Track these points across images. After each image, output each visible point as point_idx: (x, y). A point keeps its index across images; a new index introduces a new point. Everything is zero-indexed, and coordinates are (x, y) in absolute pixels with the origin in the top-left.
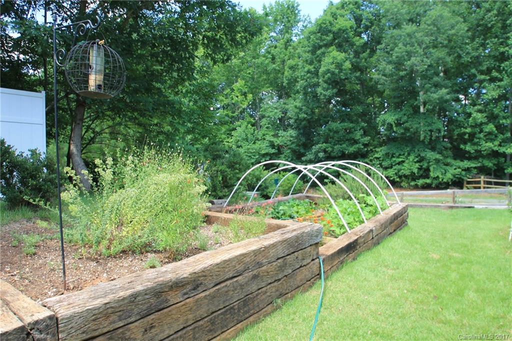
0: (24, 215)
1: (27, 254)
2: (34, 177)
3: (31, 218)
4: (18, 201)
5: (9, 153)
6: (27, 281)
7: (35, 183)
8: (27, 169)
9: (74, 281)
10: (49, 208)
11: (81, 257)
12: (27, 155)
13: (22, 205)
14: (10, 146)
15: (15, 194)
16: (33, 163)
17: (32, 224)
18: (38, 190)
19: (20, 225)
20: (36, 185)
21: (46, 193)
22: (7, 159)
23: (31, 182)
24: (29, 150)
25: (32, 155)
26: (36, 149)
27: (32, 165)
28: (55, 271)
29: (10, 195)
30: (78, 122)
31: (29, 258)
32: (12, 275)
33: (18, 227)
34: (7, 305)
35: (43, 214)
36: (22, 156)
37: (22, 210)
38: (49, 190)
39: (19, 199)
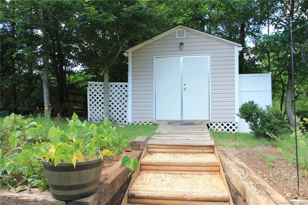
0: (263, 143)
1: (269, 166)
2: (269, 121)
3: (267, 145)
4: (260, 134)
5: (256, 108)
6: (272, 182)
7: (270, 125)
8: (265, 117)
9: (302, 191)
10: (280, 141)
11: (303, 175)
12: (265, 109)
13: (262, 136)
14: (256, 104)
15: (259, 130)
16: (268, 113)
17: (268, 148)
18: (271, 129)
19: (262, 148)
20: (270, 126)
21: (276, 131)
22: (255, 111)
23: (268, 124)
24: (266, 106)
25: (267, 109)
26: (270, 106)
27: (268, 115)
28: (288, 181)
29: (257, 131)
30: (290, 88)
31: (270, 169)
32: (263, 177)
33: (261, 149)
34: (269, 195)
35: (274, 143)
36: (262, 109)
37: (263, 140)
38: (277, 129)
39: (261, 133)
